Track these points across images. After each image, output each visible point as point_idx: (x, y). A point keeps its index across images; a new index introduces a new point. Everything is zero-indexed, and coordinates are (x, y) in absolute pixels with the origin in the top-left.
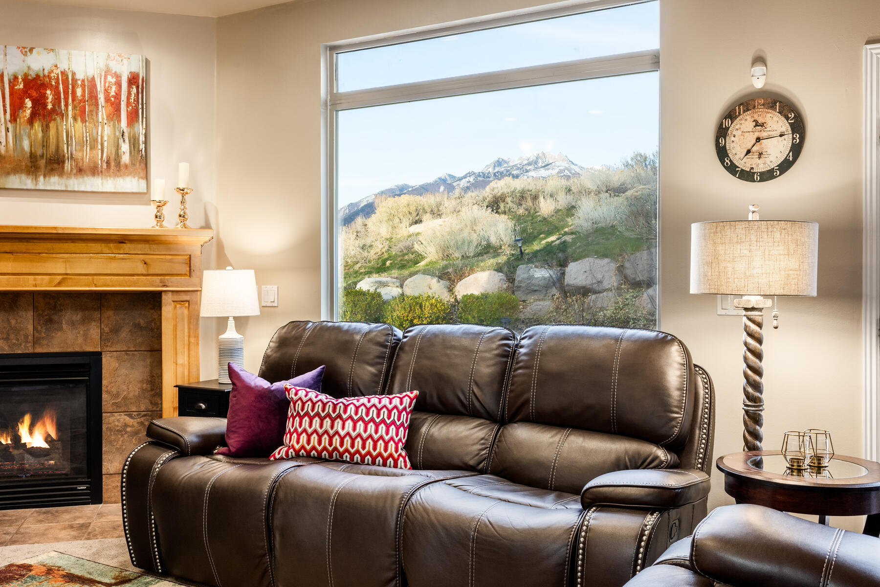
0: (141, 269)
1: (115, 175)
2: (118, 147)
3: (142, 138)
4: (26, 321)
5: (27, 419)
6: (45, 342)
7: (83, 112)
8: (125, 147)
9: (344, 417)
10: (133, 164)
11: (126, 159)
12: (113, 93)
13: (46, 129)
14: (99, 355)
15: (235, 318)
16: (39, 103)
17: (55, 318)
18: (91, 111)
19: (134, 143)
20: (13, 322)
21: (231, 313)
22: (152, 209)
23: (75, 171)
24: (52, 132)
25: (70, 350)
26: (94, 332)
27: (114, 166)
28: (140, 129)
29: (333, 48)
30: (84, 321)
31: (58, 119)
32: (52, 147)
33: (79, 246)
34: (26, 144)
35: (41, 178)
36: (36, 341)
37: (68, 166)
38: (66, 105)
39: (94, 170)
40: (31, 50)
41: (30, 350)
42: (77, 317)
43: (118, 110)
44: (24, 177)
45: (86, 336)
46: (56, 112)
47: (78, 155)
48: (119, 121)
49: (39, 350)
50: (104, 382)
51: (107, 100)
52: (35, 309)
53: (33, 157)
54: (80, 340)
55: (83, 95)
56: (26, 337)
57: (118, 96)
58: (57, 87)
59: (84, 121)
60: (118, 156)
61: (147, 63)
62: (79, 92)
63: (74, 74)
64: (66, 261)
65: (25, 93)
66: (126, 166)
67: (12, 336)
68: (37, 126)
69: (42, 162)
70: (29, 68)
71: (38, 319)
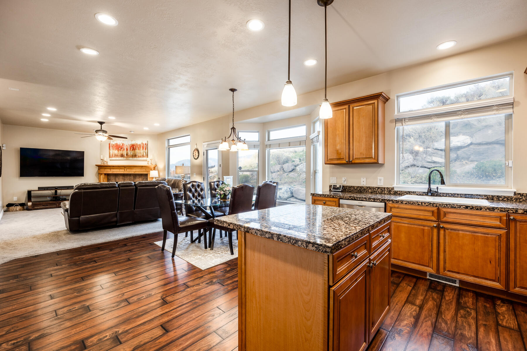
0: (145, 170)
2: (143, 154)
3: (147, 152)
7: (139, 149)
8: (144, 153)
11: (145, 155)
13: (134, 151)
16: (133, 148)
17: (136, 177)
19: (146, 153)
21: (154, 177)
22: (147, 162)
24: (135, 152)
27: (143, 156)
29: (169, 140)
30: (139, 178)
32: (135, 154)
33: (136, 167)
34: (132, 154)
35: (134, 158)
37: (137, 156)
38: (137, 148)
39: (140, 157)
40: (133, 141)
42: (139, 177)
43: (143, 148)
44: (131, 158)
45: (139, 180)
46: (135, 149)
48: (144, 150)
51: (142, 147)
53: (133, 155)
56: (132, 180)
57: (143, 146)
58: (136, 146)
60: (143, 155)
61: (148, 141)
62: (138, 146)
63: (138, 144)
64: (135, 169)
65: (132, 147)
68: (133, 151)
69: (134, 156)
70: (132, 143)
71: (133, 177)
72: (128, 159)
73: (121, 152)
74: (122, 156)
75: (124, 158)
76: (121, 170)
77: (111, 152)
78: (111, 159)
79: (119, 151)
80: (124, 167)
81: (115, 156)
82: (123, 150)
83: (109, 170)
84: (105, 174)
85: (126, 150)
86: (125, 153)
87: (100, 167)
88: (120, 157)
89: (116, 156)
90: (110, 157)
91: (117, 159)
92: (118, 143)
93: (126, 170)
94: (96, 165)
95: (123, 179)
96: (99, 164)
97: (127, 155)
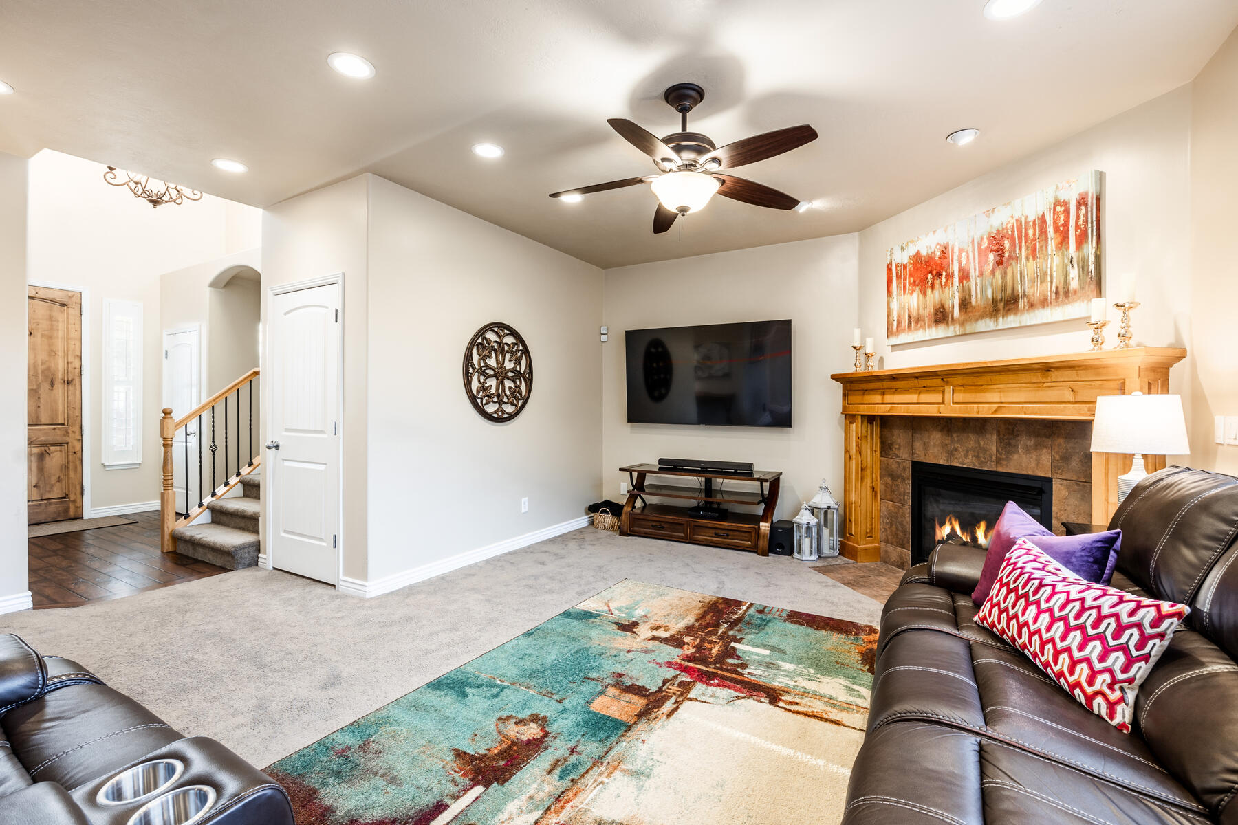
0: (1070, 396)
1: (1063, 303)
2: (1066, 274)
3: (1092, 258)
4: (991, 443)
5: (983, 525)
6: (1004, 463)
7: (1034, 250)
8: (1074, 273)
10: (1082, 288)
11: (1074, 284)
12: (1062, 222)
13: (1004, 274)
14: (1050, 480)
15: (1145, 456)
16: (1000, 252)
17: (1013, 442)
18: (1041, 247)
19: (1083, 266)
20: (982, 443)
21: (1140, 449)
23: (1027, 307)
24: (1009, 276)
25: (1024, 472)
26: (1046, 458)
27: (1063, 294)
28: (1090, 248)
30: (1037, 447)
31: (1014, 263)
32: (1009, 291)
33: (1011, 377)
34: (990, 292)
35: (1001, 319)
36: (999, 461)
37: (1021, 303)
38: (1020, 249)
39: (1044, 303)
40: (993, 211)
41: (994, 469)
42: (1031, 443)
44: (988, 320)
45: (1038, 462)
46: (1012, 257)
47: (1029, 291)
48: (1068, 248)
49: (1000, 469)
50: (1054, 508)
51: (1056, 230)
52: (998, 433)
53: (995, 302)
54: (1033, 465)
55: (1035, 234)
56: (991, 456)
57: (1066, 224)
58: (1013, 235)
59: (1035, 258)
60: (1066, 282)
61: (1098, 176)
62: (1031, 232)
63: (1026, 217)
64: (1001, 391)
65: (990, 248)
66: (1075, 292)
67: (981, 455)
68: (998, 274)
69: (1001, 305)
70: (991, 227)
71: (1000, 441)
72: (969, 328)
73: (934, 297)
74: (941, 316)
75: (952, 328)
76: (925, 397)
77: (895, 306)
78: (895, 340)
79: (925, 294)
80: (938, 381)
81: (910, 323)
82: (944, 280)
83: (878, 398)
84: (870, 419)
85: (961, 281)
86: (952, 296)
87: (851, 384)
88: (929, 326)
89: (915, 321)
90: (890, 332)
91: (919, 335)
92: (924, 253)
93: (948, 396)
94: (835, 377)
95: (943, 446)
96: (848, 369)
97: (965, 304)
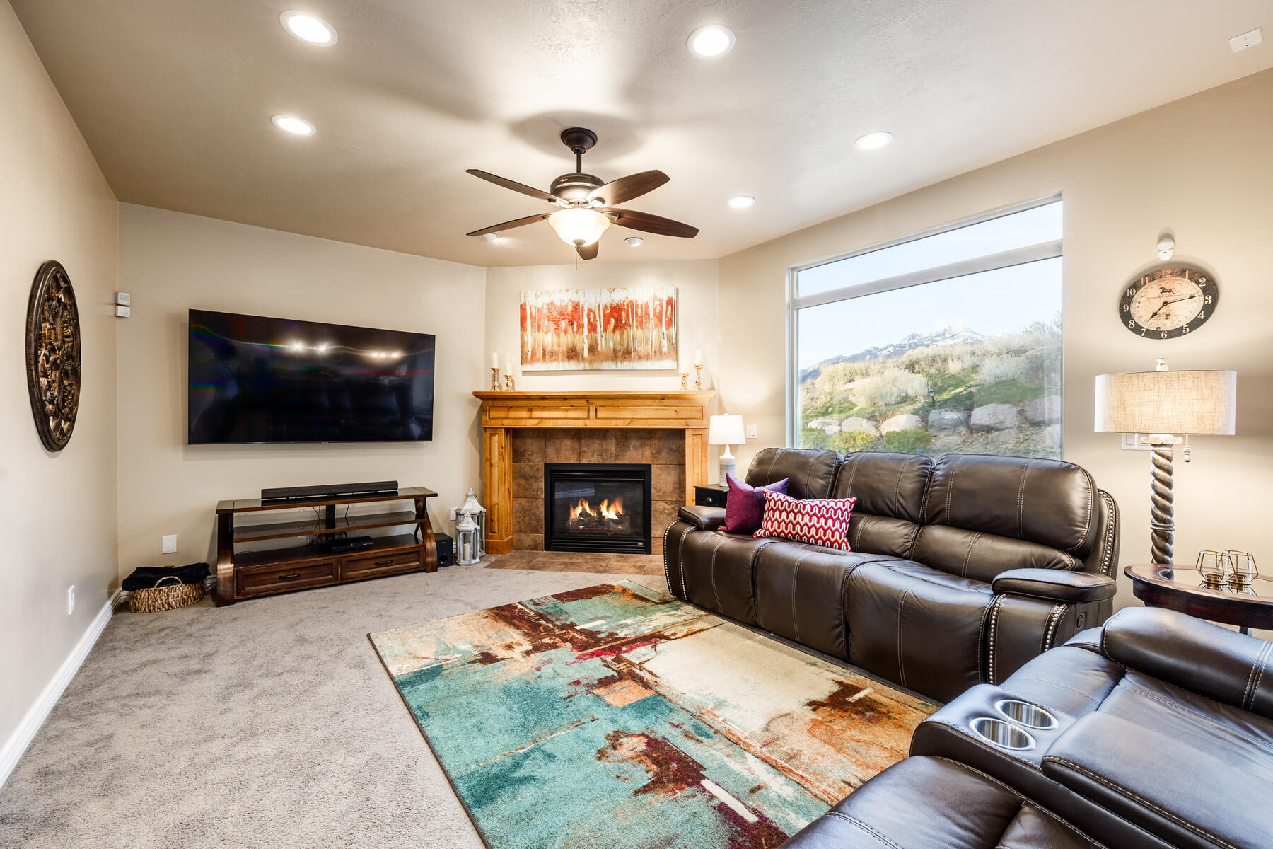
0: (674, 415)
1: (659, 359)
2: (661, 343)
3: (674, 336)
4: (611, 445)
6: (621, 457)
7: (641, 323)
8: (665, 342)
9: (803, 512)
10: (669, 353)
11: (665, 349)
12: (658, 311)
13: (621, 335)
14: (649, 466)
15: (730, 445)
16: (618, 320)
17: (626, 444)
18: (646, 322)
19: (670, 340)
20: (604, 446)
21: (728, 443)
22: (680, 379)
23: (637, 358)
24: (625, 336)
25: (634, 463)
26: (647, 452)
27: (659, 354)
28: (673, 330)
29: (793, 269)
30: (642, 446)
31: (628, 328)
32: (625, 345)
33: (640, 402)
34: (611, 344)
35: (619, 363)
36: (616, 457)
37: (633, 355)
38: (633, 320)
39: (647, 357)
40: (614, 290)
41: (614, 462)
42: (638, 443)
43: (661, 320)
44: (610, 362)
45: (642, 455)
46: (627, 324)
47: (638, 348)
48: (662, 327)
49: (617, 462)
50: (653, 482)
51: (655, 315)
52: (616, 438)
53: (615, 351)
54: (640, 457)
55: (642, 314)
56: (611, 454)
57: (661, 312)
58: (628, 310)
59: (642, 328)
60: (660, 347)
61: (677, 290)
62: (639, 311)
63: (636, 301)
64: (633, 411)
65: (611, 315)
66: (665, 354)
67: (604, 454)
68: (617, 332)
69: (620, 354)
70: (613, 300)
71: (617, 444)
72: (596, 366)
73: (566, 340)
74: (572, 354)
75: (582, 364)
76: (571, 414)
77: (529, 339)
78: (528, 367)
79: (558, 335)
80: (584, 402)
81: (544, 355)
82: (575, 329)
83: (524, 414)
84: (507, 430)
85: (590, 331)
86: (583, 341)
87: (488, 402)
88: (563, 360)
89: (548, 355)
90: (523, 359)
91: (553, 366)
92: (558, 303)
93: (592, 413)
94: (477, 395)
95: (573, 449)
96: (485, 388)
97: (592, 349)
